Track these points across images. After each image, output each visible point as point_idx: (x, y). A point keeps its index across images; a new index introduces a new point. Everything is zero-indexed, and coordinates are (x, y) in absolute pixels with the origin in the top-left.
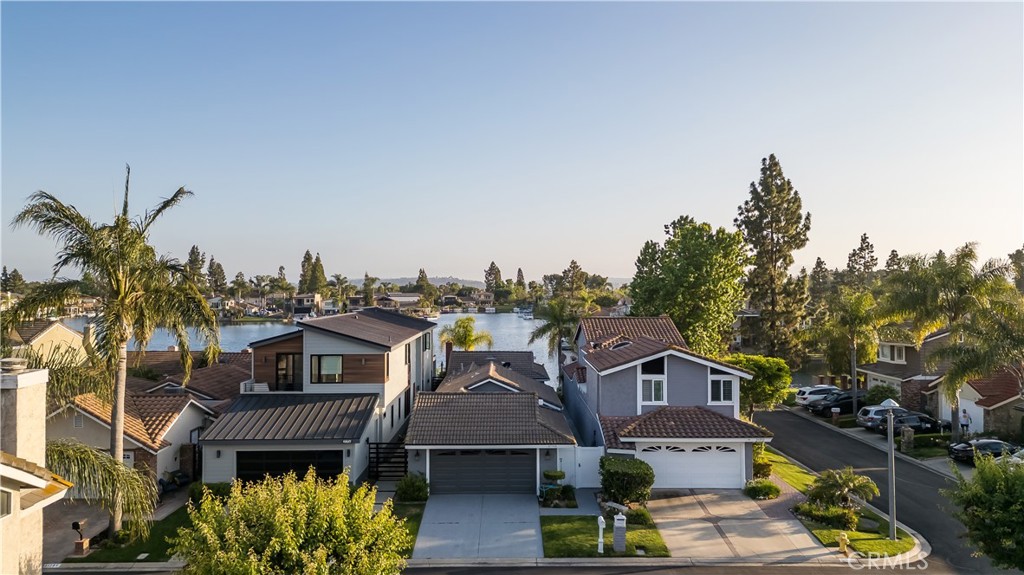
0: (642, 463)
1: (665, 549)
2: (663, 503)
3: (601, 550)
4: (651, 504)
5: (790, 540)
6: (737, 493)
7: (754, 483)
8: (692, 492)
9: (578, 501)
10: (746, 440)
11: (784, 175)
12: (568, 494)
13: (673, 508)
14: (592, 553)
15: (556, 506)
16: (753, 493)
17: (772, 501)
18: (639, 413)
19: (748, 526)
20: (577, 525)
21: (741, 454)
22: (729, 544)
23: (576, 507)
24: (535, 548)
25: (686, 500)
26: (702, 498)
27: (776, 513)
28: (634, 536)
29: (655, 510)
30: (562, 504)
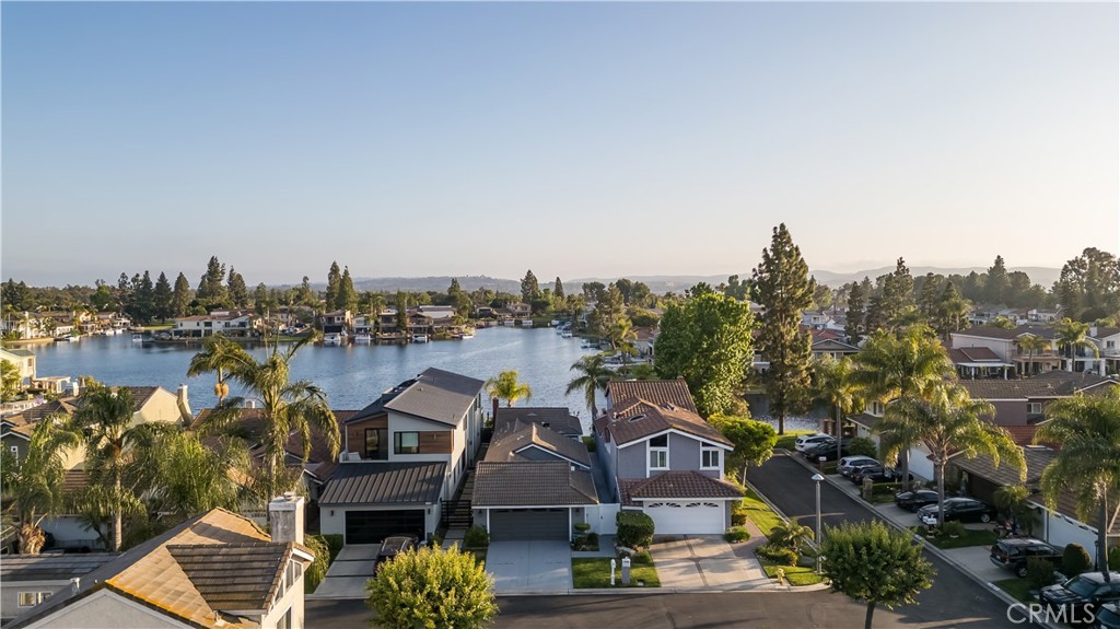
0: (647, 517)
1: (658, 582)
2: (662, 546)
3: (613, 583)
4: (652, 547)
5: (747, 574)
6: (718, 538)
7: (731, 530)
8: (685, 537)
9: (600, 545)
10: (725, 499)
11: (793, 242)
12: (593, 540)
13: (668, 550)
14: (607, 585)
15: (584, 550)
16: (729, 538)
17: (744, 543)
18: (648, 476)
19: (720, 564)
20: (598, 564)
21: (722, 507)
22: (703, 577)
23: (598, 550)
24: (566, 582)
25: (679, 543)
26: (691, 542)
27: (740, 553)
28: (636, 572)
29: (655, 552)
30: (588, 548)
